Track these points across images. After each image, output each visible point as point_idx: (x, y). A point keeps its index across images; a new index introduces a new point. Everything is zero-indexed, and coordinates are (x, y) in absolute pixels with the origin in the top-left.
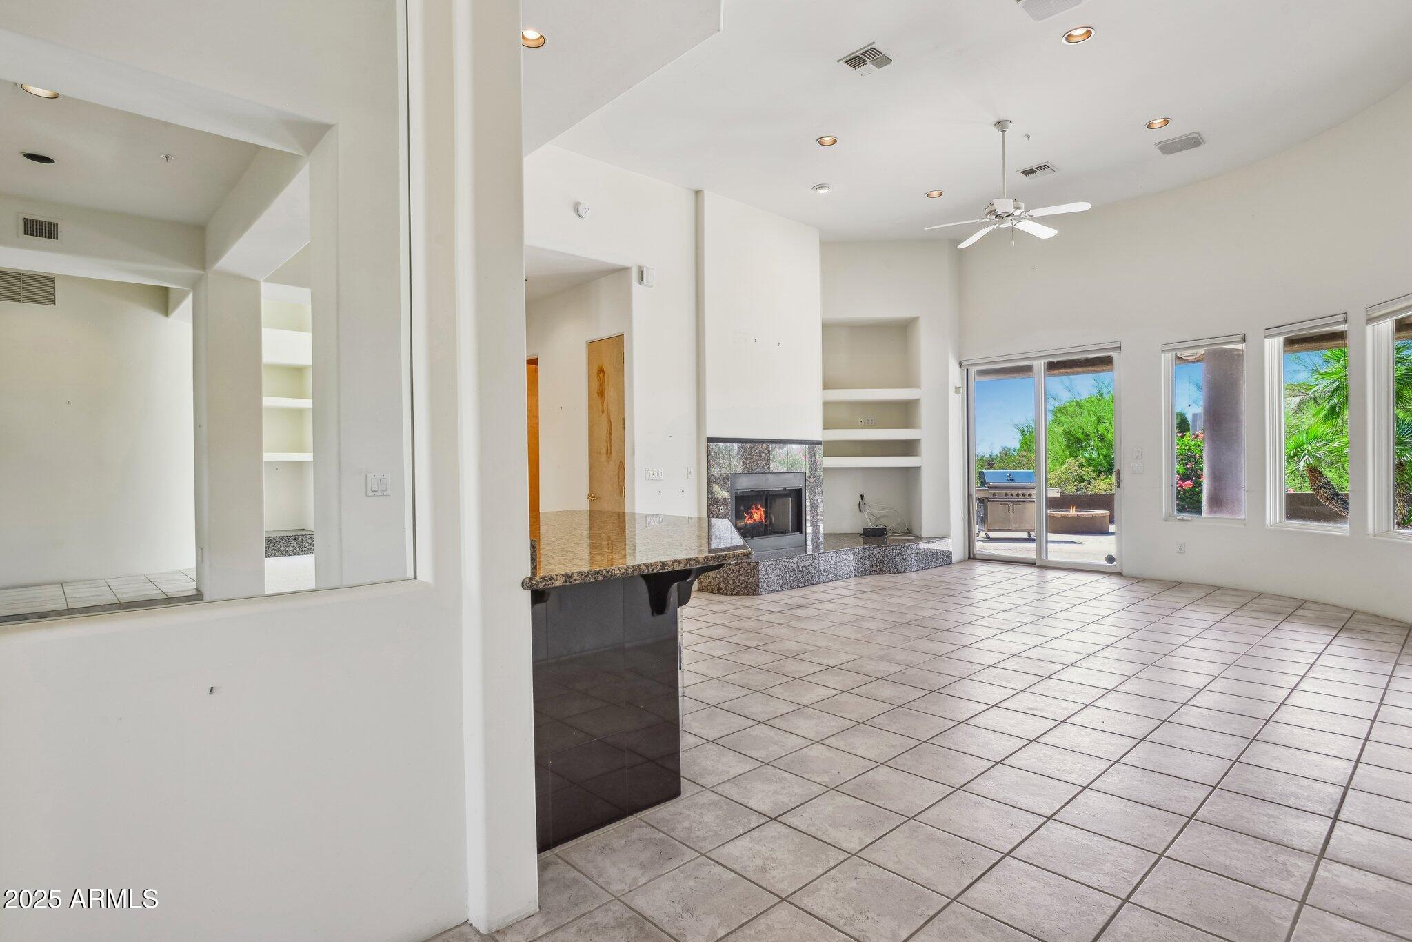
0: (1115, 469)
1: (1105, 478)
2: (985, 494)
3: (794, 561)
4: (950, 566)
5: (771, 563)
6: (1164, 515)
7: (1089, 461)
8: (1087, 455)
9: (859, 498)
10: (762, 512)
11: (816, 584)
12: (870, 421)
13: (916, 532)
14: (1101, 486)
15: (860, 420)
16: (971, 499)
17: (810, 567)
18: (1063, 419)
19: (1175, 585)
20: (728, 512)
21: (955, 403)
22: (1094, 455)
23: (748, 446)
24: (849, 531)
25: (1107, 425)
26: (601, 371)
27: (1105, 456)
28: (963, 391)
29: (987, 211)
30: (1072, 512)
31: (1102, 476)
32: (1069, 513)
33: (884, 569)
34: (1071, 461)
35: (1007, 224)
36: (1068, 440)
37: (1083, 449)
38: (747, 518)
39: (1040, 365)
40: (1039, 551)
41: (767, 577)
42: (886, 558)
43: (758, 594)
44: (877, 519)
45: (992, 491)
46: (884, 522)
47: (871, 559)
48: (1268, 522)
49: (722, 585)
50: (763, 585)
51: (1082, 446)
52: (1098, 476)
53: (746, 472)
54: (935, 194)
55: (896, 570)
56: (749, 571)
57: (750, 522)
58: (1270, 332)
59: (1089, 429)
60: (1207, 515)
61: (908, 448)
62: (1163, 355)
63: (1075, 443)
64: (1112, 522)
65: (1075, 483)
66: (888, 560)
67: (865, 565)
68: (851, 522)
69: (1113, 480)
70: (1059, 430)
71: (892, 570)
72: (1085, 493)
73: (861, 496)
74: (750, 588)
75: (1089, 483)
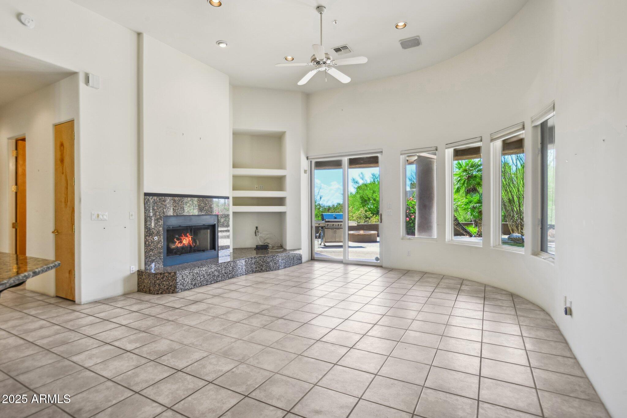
0: (380, 214)
1: (376, 217)
2: (324, 224)
3: (204, 269)
4: (301, 265)
5: (186, 272)
6: (401, 237)
7: (370, 209)
8: (369, 207)
9: (255, 229)
10: (190, 239)
11: (219, 281)
12: (262, 187)
13: (284, 247)
14: (374, 220)
15: (256, 186)
16: (312, 229)
17: (216, 272)
18: (360, 191)
19: (406, 273)
20: (161, 240)
21: (304, 178)
22: (372, 207)
23: (176, 199)
24: (249, 246)
25: (377, 194)
26: (62, 145)
27: (376, 207)
28: (308, 172)
29: (312, 58)
30: (362, 232)
31: (375, 216)
32: (360, 233)
33: (263, 269)
34: (362, 209)
35: (323, 68)
36: (362, 200)
37: (368, 204)
38: (177, 243)
39: (345, 160)
40: (344, 252)
41: (183, 281)
42: (264, 263)
43: (176, 292)
44: (265, 240)
45: (327, 223)
46: (268, 241)
47: (256, 264)
48: (446, 240)
49: (152, 288)
50: (179, 286)
51: (367, 203)
52: (373, 216)
53: (175, 215)
54: (289, 58)
55: (269, 269)
56: (170, 278)
57: (179, 245)
58: (448, 145)
59: (370, 196)
60: (418, 237)
61: (280, 201)
62: (401, 156)
63: (364, 201)
64: (378, 236)
65: (364, 219)
66: (265, 264)
67: (252, 267)
68: (250, 241)
69: (378, 217)
70: (358, 196)
71: (268, 269)
72: (368, 223)
73: (257, 228)
74: (171, 289)
75: (370, 219)
